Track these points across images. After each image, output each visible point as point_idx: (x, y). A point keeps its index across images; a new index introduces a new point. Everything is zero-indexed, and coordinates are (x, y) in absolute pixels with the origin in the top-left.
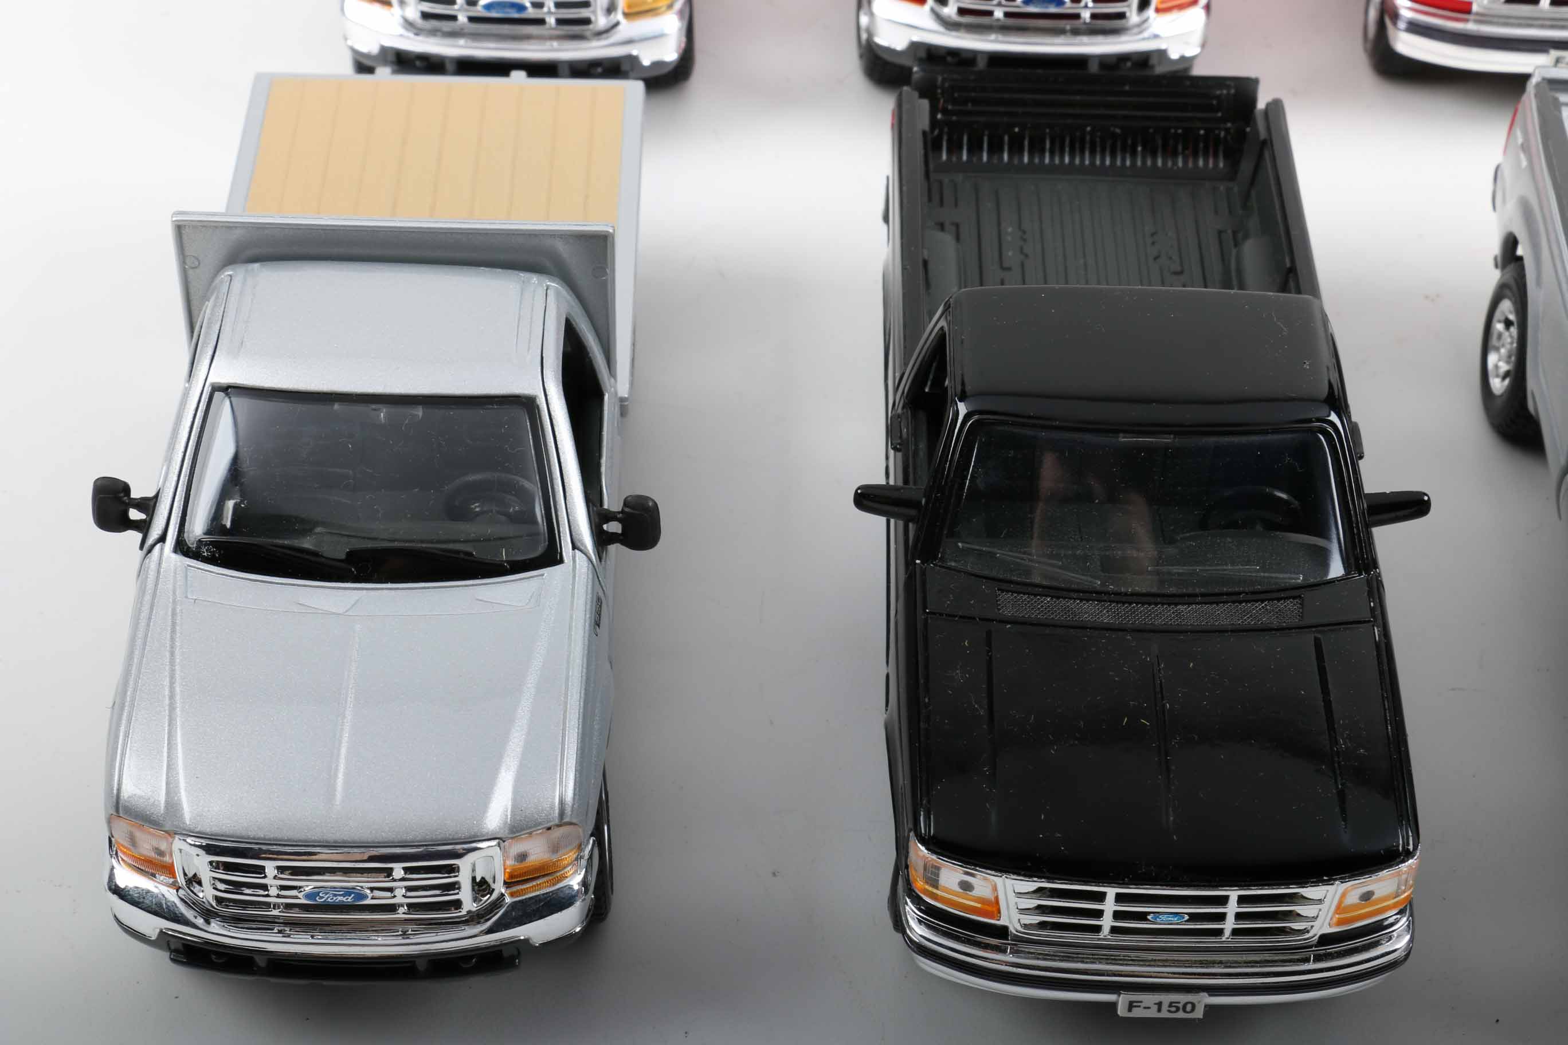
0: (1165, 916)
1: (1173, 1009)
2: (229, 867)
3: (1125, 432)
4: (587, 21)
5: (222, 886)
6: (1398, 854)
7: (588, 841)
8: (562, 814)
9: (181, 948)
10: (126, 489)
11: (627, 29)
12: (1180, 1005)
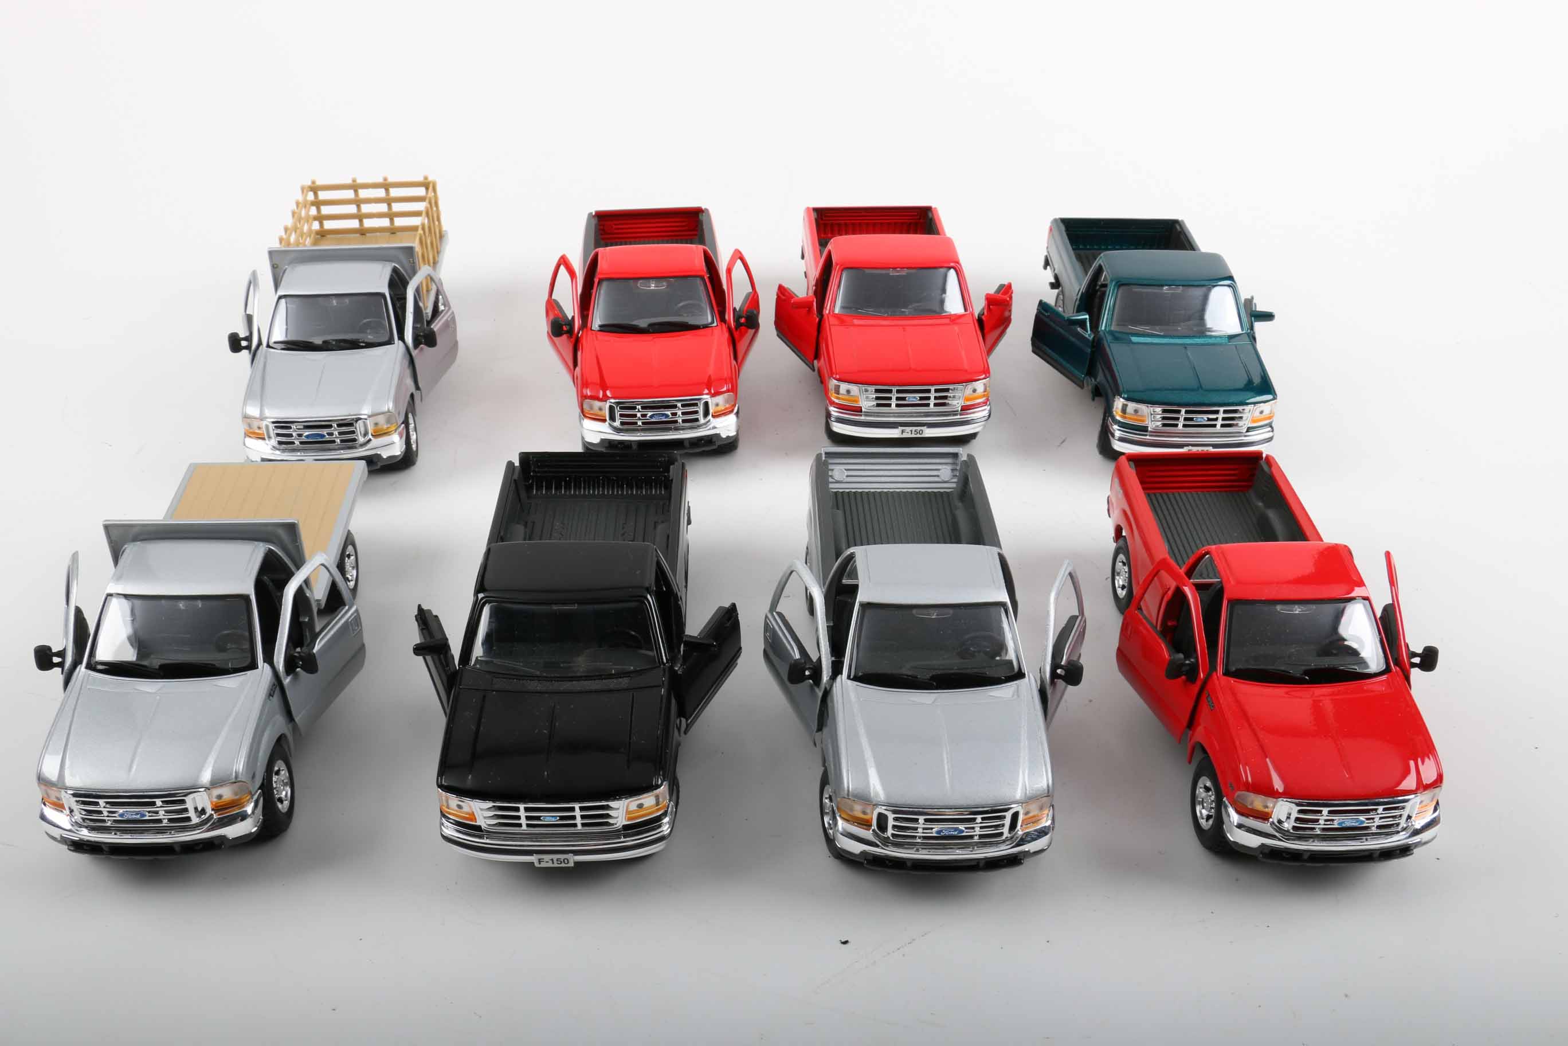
0: (548, 818)
1: (559, 862)
2: (84, 803)
3: (556, 604)
4: (354, 440)
5: (84, 813)
6: (653, 786)
7: (257, 792)
8: (236, 777)
9: (71, 844)
10: (49, 649)
11: (375, 442)
12: (562, 860)
